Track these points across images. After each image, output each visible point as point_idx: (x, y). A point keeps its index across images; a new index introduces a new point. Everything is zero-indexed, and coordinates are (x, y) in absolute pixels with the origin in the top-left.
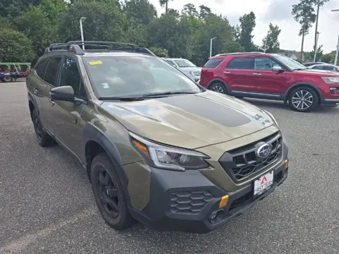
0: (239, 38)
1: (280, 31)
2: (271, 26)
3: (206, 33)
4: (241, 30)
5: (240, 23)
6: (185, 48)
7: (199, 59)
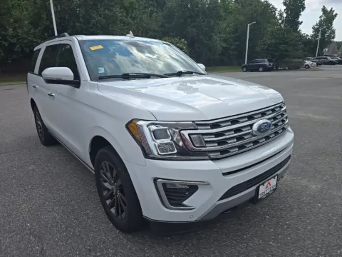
0: (282, 25)
1: (336, 15)
2: (324, 10)
3: (242, 18)
4: (285, 15)
5: (285, 8)
6: (211, 37)
7: (231, 52)
